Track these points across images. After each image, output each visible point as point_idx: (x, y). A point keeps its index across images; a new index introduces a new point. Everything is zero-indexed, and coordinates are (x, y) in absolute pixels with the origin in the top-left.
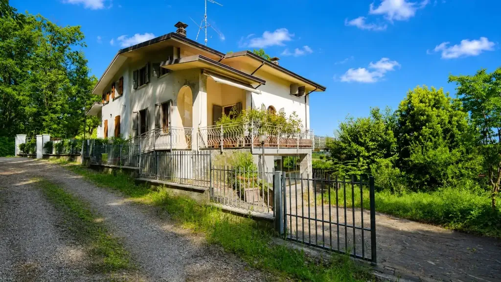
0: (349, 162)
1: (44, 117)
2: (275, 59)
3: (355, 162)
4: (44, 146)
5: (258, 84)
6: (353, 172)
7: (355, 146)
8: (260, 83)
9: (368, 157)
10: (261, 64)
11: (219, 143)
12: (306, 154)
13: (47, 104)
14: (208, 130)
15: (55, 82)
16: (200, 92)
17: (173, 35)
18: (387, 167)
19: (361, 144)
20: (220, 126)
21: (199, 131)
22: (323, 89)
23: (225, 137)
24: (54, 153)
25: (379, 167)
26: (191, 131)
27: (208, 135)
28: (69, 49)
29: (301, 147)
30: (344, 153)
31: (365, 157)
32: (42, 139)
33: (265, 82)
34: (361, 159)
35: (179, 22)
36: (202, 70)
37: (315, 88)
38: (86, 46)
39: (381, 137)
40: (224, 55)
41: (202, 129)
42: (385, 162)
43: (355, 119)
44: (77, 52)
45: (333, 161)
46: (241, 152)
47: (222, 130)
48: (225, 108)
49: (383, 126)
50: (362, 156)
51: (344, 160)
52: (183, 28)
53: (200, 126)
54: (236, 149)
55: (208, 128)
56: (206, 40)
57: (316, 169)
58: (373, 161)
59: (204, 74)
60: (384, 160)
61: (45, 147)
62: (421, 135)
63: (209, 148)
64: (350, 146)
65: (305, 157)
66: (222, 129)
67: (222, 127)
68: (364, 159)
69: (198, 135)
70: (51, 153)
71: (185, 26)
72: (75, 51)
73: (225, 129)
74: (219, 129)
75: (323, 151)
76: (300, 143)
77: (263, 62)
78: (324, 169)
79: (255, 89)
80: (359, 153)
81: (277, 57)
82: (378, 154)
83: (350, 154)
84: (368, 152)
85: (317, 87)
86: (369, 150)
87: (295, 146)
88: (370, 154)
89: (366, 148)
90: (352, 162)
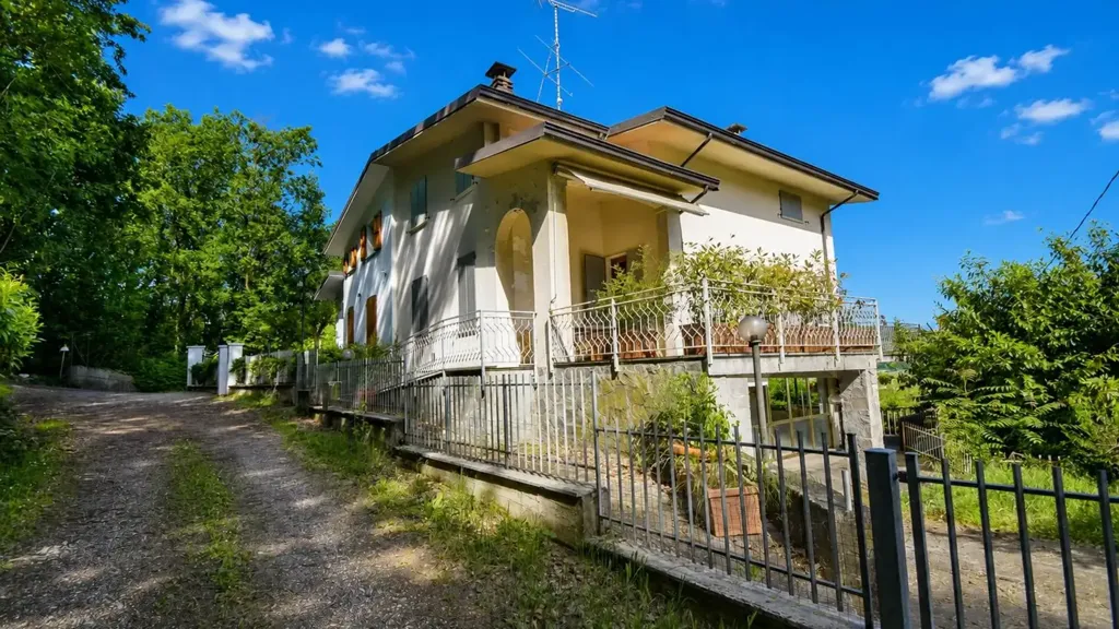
0: (994, 392)
1: (246, 310)
2: (737, 129)
3: (1010, 391)
4: (231, 368)
5: (701, 190)
6: (1008, 422)
7: (1002, 341)
8: (704, 186)
9: (1054, 374)
10: (703, 138)
11: (608, 349)
12: (862, 371)
14: (575, 316)
16: (550, 213)
17: (482, 92)
19: (1022, 335)
20: (608, 302)
21: (551, 318)
22: (872, 195)
23: (623, 332)
24: (248, 382)
25: (1098, 405)
26: (532, 321)
27: (576, 330)
28: (290, 173)
29: (843, 350)
31: (1039, 375)
32: (227, 354)
33: (717, 183)
34: (1029, 380)
35: (496, 65)
36: (554, 165)
37: (851, 193)
38: (320, 164)
40: (606, 129)
41: (560, 312)
43: (993, 266)
44: (304, 177)
46: (673, 371)
47: (614, 314)
48: (613, 261)
49: (1093, 279)
50: (1029, 372)
51: (972, 384)
52: (504, 78)
53: (553, 307)
54: (655, 362)
55: (573, 309)
56: (559, 99)
58: (1074, 385)
59: (560, 174)
61: (232, 371)
63: (578, 364)
64: (985, 342)
65: (858, 380)
66: (614, 309)
67: (613, 303)
68: (1038, 381)
69: (550, 328)
71: (509, 72)
72: (300, 176)
73: (622, 310)
74: (606, 311)
76: (842, 341)
77: (707, 134)
79: (692, 202)
80: (1018, 362)
81: (739, 125)
83: (990, 366)
84: (1050, 360)
85: (854, 191)
86: (1051, 354)
87: (830, 348)
88: (1058, 363)
89: (1042, 344)
90: (1000, 391)
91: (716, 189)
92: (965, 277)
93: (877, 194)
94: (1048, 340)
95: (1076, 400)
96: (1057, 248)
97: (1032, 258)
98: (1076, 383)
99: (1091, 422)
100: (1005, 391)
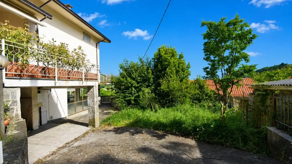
0: (127, 91)
3: (130, 91)
6: (128, 98)
7: (129, 79)
8: (45, 16)
9: (138, 87)
12: (93, 86)
18: (148, 93)
19: (133, 79)
22: (110, 41)
25: (144, 94)
29: (86, 79)
30: (123, 85)
31: (135, 88)
33: (52, 16)
34: (133, 89)
39: (144, 74)
42: (147, 90)
43: (129, 62)
45: (116, 91)
49: (145, 67)
51: (123, 90)
57: (105, 96)
58: (140, 90)
60: (146, 89)
62: (166, 73)
64: (126, 79)
65: (92, 89)
68: (135, 89)
75: (109, 84)
76: (85, 76)
78: (110, 96)
79: (41, 21)
80: (132, 85)
82: (143, 85)
83: (127, 85)
84: (137, 84)
85: (105, 38)
86: (138, 83)
87: (80, 78)
88: (139, 85)
89: (136, 81)
90: (128, 91)
91: (51, 19)
92: (124, 64)
93: (111, 41)
94: (137, 80)
95: (141, 93)
96: (140, 60)
97: (136, 61)
98: (141, 89)
99: (142, 98)
100: (129, 91)
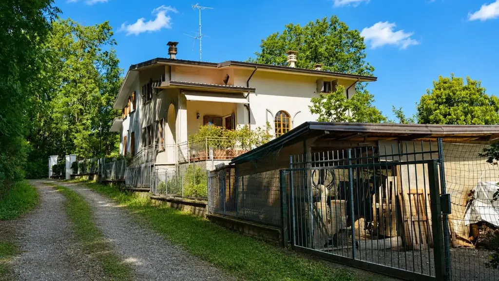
1: (76, 135)
4: (71, 166)
5: (247, 93)
8: (248, 91)
10: (254, 69)
13: (78, 118)
15: (85, 93)
16: (179, 110)
21: (179, 146)
24: (79, 173)
28: (99, 50)
32: (69, 159)
33: (255, 89)
35: (170, 41)
36: (181, 90)
38: (116, 43)
44: (106, 52)
48: (226, 119)
52: (174, 46)
53: (179, 142)
59: (183, 93)
61: (71, 168)
69: (178, 150)
70: (77, 173)
71: (175, 44)
77: (255, 67)
79: (246, 98)
91: (254, 92)
